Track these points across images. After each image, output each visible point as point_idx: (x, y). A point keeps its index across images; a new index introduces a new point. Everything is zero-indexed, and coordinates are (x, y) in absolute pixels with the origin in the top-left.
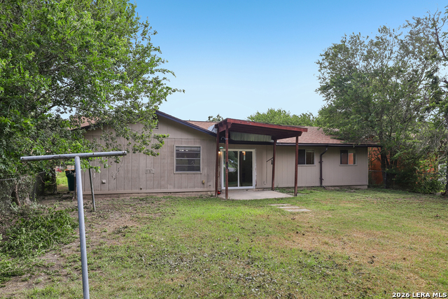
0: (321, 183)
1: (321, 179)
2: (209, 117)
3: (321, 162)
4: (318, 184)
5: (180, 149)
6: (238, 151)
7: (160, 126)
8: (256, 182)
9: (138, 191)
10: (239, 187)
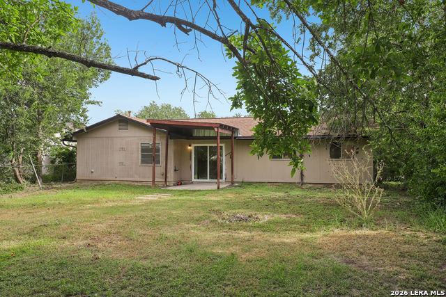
0: (302, 180)
1: (302, 175)
4: (298, 180)
5: (145, 145)
6: (208, 145)
7: (129, 127)
8: (226, 175)
9: (114, 179)
10: (208, 180)
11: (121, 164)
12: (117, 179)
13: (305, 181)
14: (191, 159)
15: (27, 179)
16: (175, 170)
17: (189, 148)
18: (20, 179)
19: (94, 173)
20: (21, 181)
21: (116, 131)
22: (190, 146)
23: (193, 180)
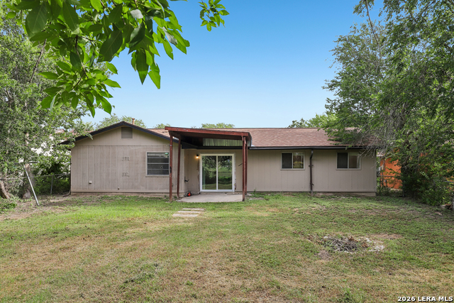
0: (311, 189)
1: (311, 184)
2: (293, 122)
3: (311, 166)
4: (308, 189)
5: (151, 155)
6: (217, 155)
7: (134, 136)
8: (235, 185)
9: (116, 190)
10: (217, 190)
11: (124, 175)
12: (120, 191)
13: (314, 190)
14: (198, 169)
15: (14, 193)
16: (185, 181)
17: (197, 157)
18: (6, 194)
19: (93, 185)
20: (7, 196)
21: (117, 139)
22: (198, 155)
23: (201, 190)
